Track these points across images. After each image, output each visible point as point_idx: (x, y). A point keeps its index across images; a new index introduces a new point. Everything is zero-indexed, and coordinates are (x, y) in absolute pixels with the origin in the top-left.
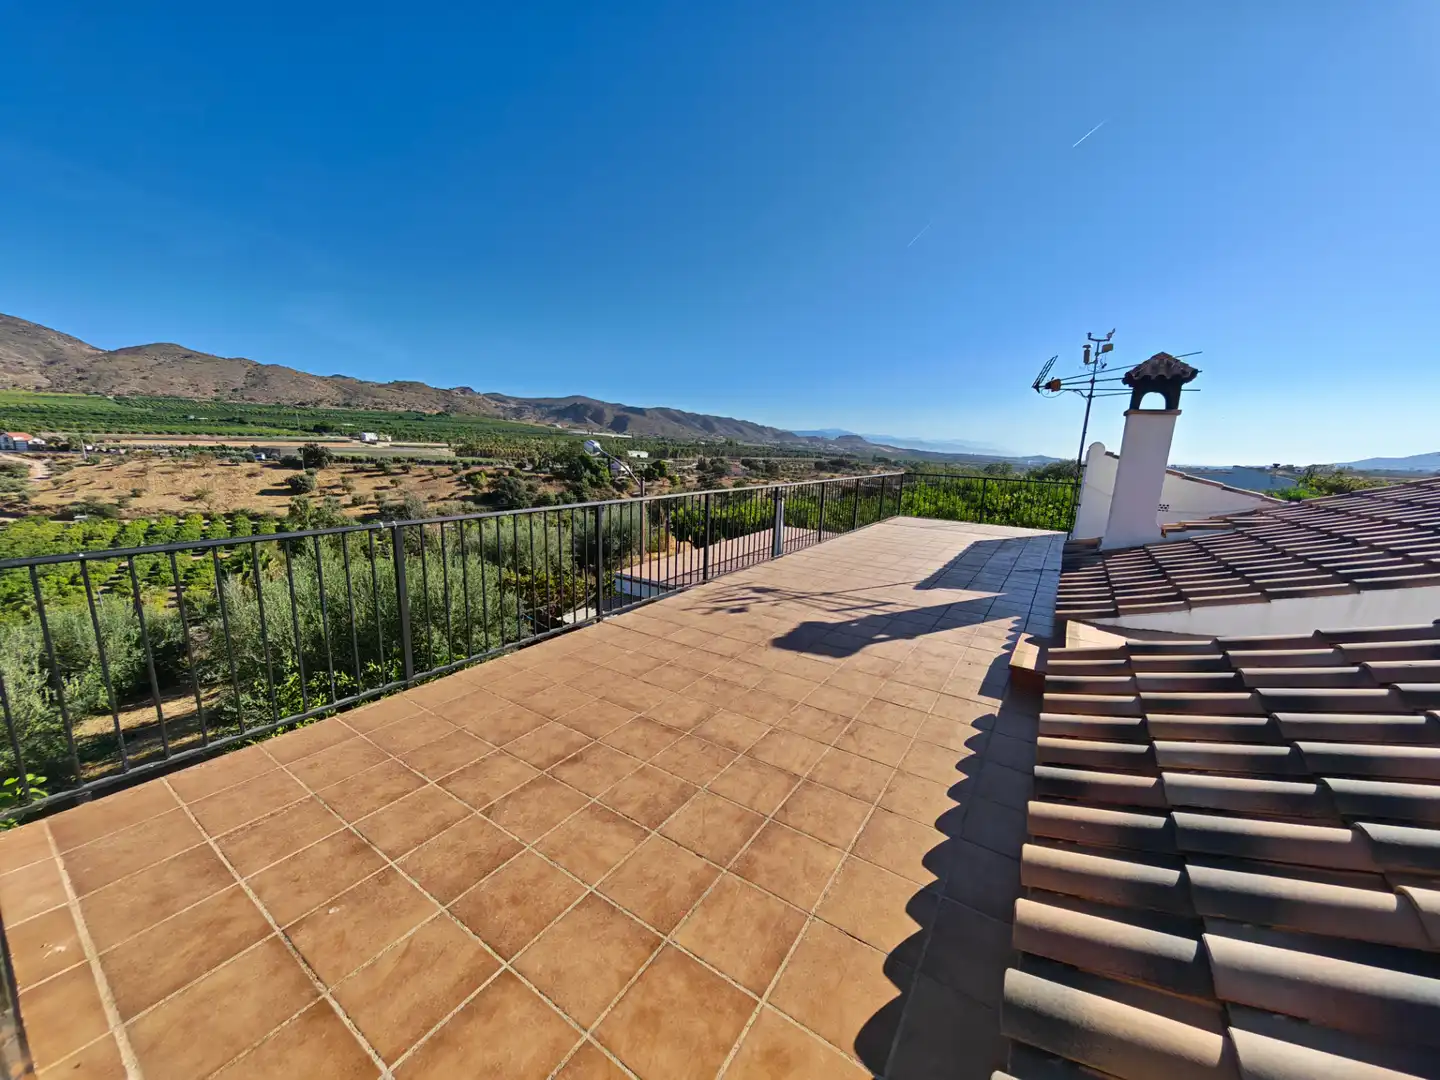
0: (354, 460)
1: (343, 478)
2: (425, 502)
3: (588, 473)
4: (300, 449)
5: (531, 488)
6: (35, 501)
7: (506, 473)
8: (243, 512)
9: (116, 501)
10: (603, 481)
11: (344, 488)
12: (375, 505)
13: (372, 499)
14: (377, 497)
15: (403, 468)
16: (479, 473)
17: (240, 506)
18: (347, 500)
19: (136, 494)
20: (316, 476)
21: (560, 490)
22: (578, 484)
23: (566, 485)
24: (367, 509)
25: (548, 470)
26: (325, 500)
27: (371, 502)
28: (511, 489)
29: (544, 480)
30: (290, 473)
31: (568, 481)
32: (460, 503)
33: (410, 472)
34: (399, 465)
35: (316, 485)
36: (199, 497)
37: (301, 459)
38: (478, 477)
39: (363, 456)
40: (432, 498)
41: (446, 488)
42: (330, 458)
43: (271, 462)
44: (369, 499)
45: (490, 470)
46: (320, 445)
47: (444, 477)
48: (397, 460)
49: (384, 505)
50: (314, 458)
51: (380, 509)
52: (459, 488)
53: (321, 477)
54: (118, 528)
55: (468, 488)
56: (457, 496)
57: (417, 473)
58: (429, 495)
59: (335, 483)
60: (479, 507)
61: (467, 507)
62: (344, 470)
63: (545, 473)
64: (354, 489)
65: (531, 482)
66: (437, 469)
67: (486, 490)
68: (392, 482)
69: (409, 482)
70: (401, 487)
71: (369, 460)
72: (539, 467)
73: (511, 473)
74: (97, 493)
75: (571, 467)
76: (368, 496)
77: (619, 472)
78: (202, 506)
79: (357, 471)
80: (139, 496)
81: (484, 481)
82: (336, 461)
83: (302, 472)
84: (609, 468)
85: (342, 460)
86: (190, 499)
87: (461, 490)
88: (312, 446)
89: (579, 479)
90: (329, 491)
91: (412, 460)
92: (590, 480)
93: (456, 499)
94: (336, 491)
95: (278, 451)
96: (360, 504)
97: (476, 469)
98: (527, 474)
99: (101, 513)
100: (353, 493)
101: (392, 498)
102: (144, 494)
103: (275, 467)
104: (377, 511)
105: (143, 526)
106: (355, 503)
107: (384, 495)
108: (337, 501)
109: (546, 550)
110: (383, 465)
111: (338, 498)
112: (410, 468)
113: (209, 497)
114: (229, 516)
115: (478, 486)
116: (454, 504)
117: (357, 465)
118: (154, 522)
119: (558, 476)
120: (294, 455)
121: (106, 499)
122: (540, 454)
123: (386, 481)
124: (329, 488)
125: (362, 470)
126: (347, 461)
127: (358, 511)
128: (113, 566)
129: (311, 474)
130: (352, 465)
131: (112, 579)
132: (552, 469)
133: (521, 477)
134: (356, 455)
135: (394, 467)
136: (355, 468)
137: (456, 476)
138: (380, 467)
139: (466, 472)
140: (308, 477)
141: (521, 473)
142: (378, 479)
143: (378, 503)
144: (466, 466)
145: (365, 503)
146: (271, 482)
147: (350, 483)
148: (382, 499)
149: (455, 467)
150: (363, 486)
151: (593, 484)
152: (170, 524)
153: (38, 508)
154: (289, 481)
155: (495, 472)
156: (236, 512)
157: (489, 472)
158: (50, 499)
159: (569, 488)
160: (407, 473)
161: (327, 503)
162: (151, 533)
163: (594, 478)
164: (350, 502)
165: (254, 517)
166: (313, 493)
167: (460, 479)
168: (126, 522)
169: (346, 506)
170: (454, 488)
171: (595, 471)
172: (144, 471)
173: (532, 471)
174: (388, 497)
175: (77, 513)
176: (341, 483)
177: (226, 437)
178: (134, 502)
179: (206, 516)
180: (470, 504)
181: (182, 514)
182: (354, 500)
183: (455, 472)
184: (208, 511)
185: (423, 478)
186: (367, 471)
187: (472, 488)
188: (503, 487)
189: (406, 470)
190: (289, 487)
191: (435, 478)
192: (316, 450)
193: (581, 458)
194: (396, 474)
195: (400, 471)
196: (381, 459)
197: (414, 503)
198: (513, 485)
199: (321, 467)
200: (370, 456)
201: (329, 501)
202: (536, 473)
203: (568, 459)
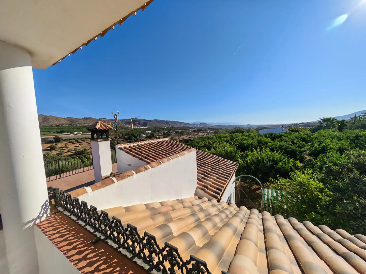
0: (70, 139)
1: (65, 145)
2: (88, 149)
3: (134, 138)
4: (53, 138)
10: (138, 140)
12: (74, 151)
13: (74, 150)
14: (75, 149)
15: (83, 141)
18: (66, 150)
20: (58, 145)
23: (128, 141)
24: (72, 153)
25: (123, 138)
26: (59, 151)
29: (122, 141)
30: (50, 145)
31: (128, 140)
33: (85, 142)
34: (82, 140)
35: (58, 147)
37: (54, 140)
39: (72, 138)
42: (62, 139)
43: (45, 142)
44: (73, 150)
46: (59, 136)
48: (82, 139)
49: (77, 151)
50: (58, 140)
51: (75, 152)
53: (60, 145)
57: (87, 142)
58: (90, 147)
59: (63, 146)
62: (66, 143)
63: (122, 139)
64: (68, 147)
68: (80, 145)
69: (84, 144)
70: (82, 146)
71: (74, 139)
72: (121, 137)
73: (113, 139)
75: (129, 137)
76: (73, 149)
77: (142, 137)
79: (70, 142)
82: (64, 140)
83: (54, 144)
84: (139, 136)
85: (66, 140)
88: (57, 137)
89: (131, 140)
91: (86, 138)
92: (134, 140)
94: (63, 148)
95: (47, 139)
96: (70, 151)
100: (68, 148)
101: (79, 149)
103: (46, 143)
104: (75, 153)
106: (68, 151)
107: (77, 148)
108: (63, 151)
110: (77, 140)
111: (63, 150)
112: (85, 140)
117: (70, 141)
119: (126, 139)
120: (52, 139)
122: (121, 134)
123: (78, 145)
124: (61, 148)
125: (71, 142)
126: (67, 140)
127: (69, 153)
129: (56, 144)
130: (68, 141)
132: (124, 138)
134: (70, 138)
135: (80, 141)
136: (69, 142)
138: (76, 141)
140: (55, 145)
142: (76, 144)
143: (75, 151)
145: (71, 151)
146: (45, 147)
147: (68, 146)
148: (76, 150)
150: (71, 147)
154: (50, 147)
160: (84, 142)
161: (60, 152)
163: (135, 139)
166: (56, 149)
169: (66, 152)
171: (136, 137)
176: (65, 146)
185: (88, 143)
186: (73, 142)
189: (84, 141)
190: (50, 148)
192: (58, 138)
193: (132, 134)
194: (81, 142)
195: (82, 141)
196: (77, 139)
197: (85, 150)
198: (113, 143)
199: (60, 142)
200: (74, 138)
201: (61, 151)
202: (120, 139)
203: (128, 135)
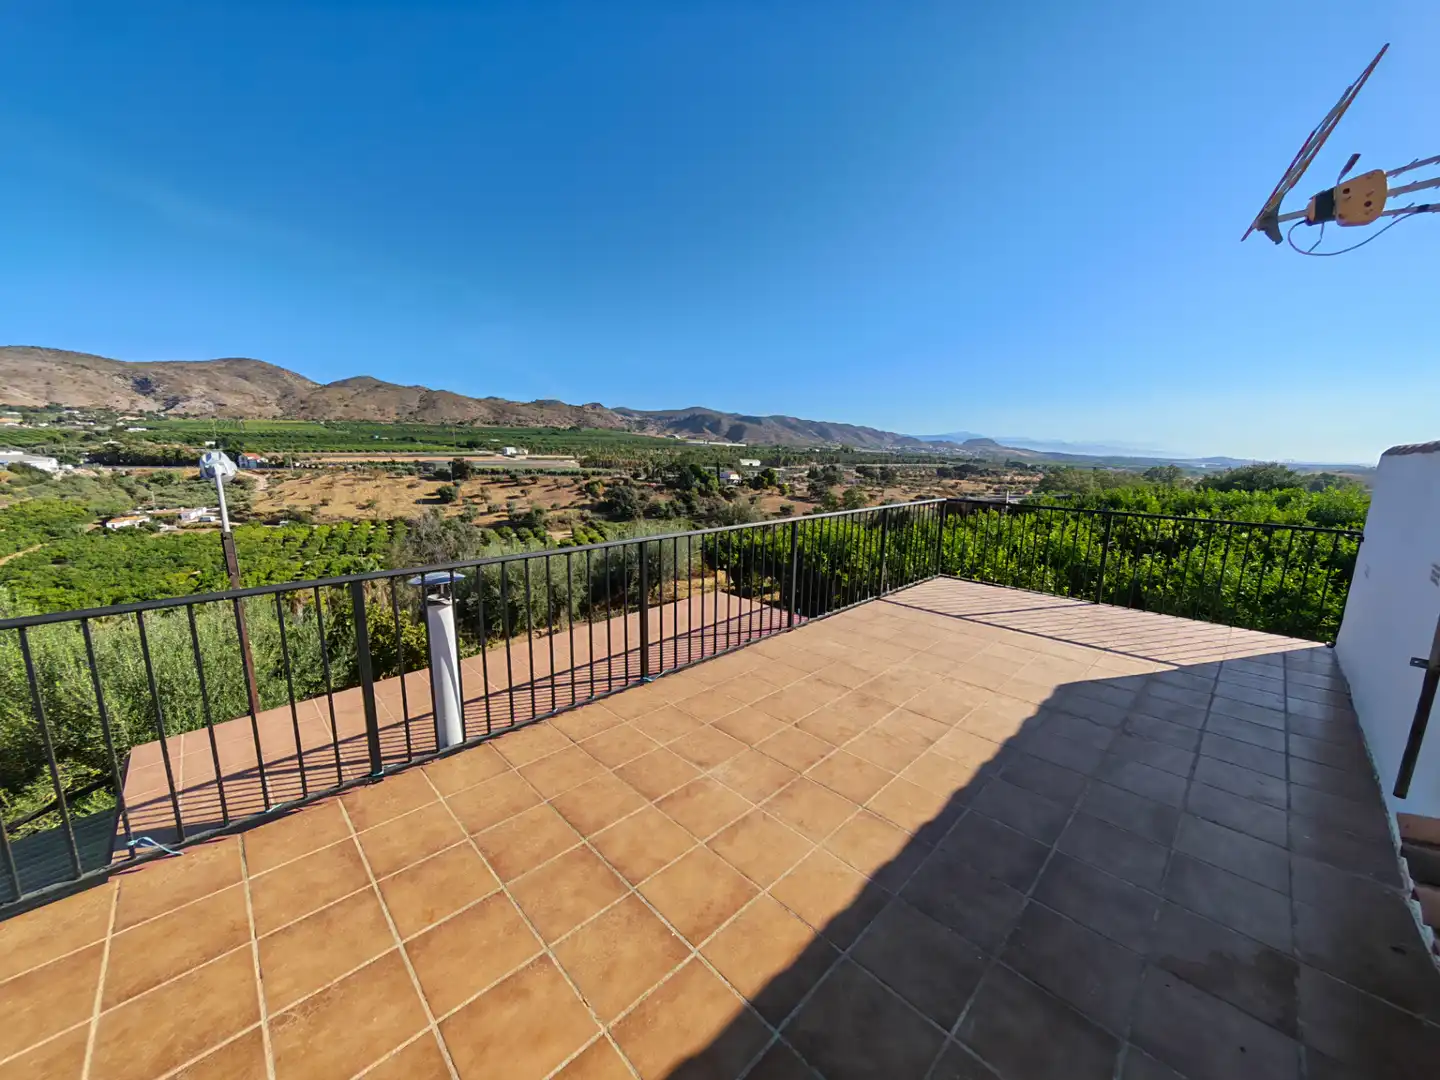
0: (494, 472)
1: (481, 489)
2: (548, 511)
3: (698, 481)
4: (449, 463)
5: (643, 497)
6: (255, 509)
7: (622, 483)
8: (401, 519)
9: (310, 509)
10: (711, 489)
11: (483, 497)
12: (506, 513)
13: (505, 508)
14: (508, 505)
15: (532, 479)
16: (597, 483)
17: (399, 513)
18: (484, 508)
19: (324, 503)
20: (461, 487)
21: (671, 498)
22: (687, 493)
23: (676, 493)
24: (499, 516)
25: (659, 479)
26: (465, 509)
27: (502, 511)
28: (625, 498)
29: (656, 489)
30: (439, 484)
31: (678, 490)
32: (577, 512)
33: (539, 483)
34: (529, 476)
35: (460, 495)
36: (370, 505)
37: (450, 471)
38: (596, 486)
39: (500, 468)
40: (554, 507)
41: (567, 497)
42: (473, 470)
43: (427, 474)
44: (502, 508)
45: (607, 480)
46: (466, 459)
47: (564, 487)
48: (528, 472)
49: (514, 512)
50: (461, 471)
51: (510, 517)
52: (578, 497)
53: (466, 488)
54: (308, 531)
55: (586, 497)
56: (576, 505)
57: (543, 484)
58: (552, 503)
59: (476, 493)
60: (596, 515)
61: (584, 515)
62: (484, 481)
63: (657, 482)
64: (489, 498)
65: (643, 491)
66: (560, 479)
67: (602, 498)
68: (522, 491)
69: (536, 492)
70: (529, 497)
71: (507, 472)
72: (652, 476)
73: (626, 481)
74: (297, 502)
76: (500, 505)
77: (729, 481)
78: (371, 513)
79: (494, 482)
80: (327, 505)
81: (601, 490)
82: (478, 473)
83: (450, 484)
84: (718, 477)
85: (483, 472)
86: (364, 508)
87: (580, 499)
88: (458, 460)
89: (689, 488)
90: (469, 500)
91: (541, 471)
92: (699, 489)
93: (575, 507)
94: (476, 500)
95: (433, 464)
96: (495, 512)
97: (595, 479)
98: (640, 484)
99: (297, 518)
100: (489, 501)
101: (522, 507)
102: (330, 503)
103: (429, 479)
104: (507, 519)
105: (325, 531)
106: (490, 511)
107: (514, 504)
108: (476, 509)
110: (515, 476)
111: (475, 507)
112: (537, 478)
113: (377, 505)
114: (390, 522)
115: (595, 495)
116: (573, 513)
117: (495, 476)
118: (335, 527)
119: (670, 485)
120: (446, 468)
121: (303, 507)
122: (654, 464)
123: (516, 491)
124: (470, 497)
125: (498, 481)
126: (487, 473)
127: (492, 519)
128: (299, 565)
129: (457, 485)
130: (489, 477)
131: (297, 575)
132: (664, 479)
133: (635, 486)
134: (494, 467)
135: (525, 479)
136: (493, 479)
137: (577, 486)
138: (512, 478)
139: (586, 482)
141: (635, 482)
142: (510, 489)
143: (508, 511)
144: (586, 476)
145: (498, 511)
146: (425, 492)
147: (487, 493)
148: (512, 507)
149: (577, 477)
150: (498, 496)
151: (702, 493)
152: (346, 529)
153: (256, 515)
154: (439, 492)
155: (611, 482)
156: (396, 519)
157: (606, 482)
158: (264, 508)
159: (679, 497)
160: (535, 483)
161: (467, 511)
162: (331, 536)
163: (704, 488)
164: (486, 510)
165: (409, 523)
166: (457, 502)
167: (580, 489)
168: (315, 527)
169: (482, 514)
170: (573, 497)
171: (705, 480)
172: (331, 485)
173: (646, 480)
174: (518, 505)
175: (282, 518)
176: (480, 493)
178: (323, 510)
179: (374, 522)
180: (587, 513)
181: (356, 520)
182: (489, 508)
183: (576, 482)
184: (374, 518)
185: (547, 488)
186: (502, 482)
187: (590, 497)
188: (617, 496)
189: (534, 480)
190: (439, 497)
191: (558, 488)
192: (463, 464)
193: (692, 467)
194: (526, 484)
195: (530, 481)
196: (516, 470)
197: (539, 512)
198: (627, 494)
199: (466, 479)
200: (506, 468)
201: (469, 509)
202: (649, 482)
203: (679, 468)
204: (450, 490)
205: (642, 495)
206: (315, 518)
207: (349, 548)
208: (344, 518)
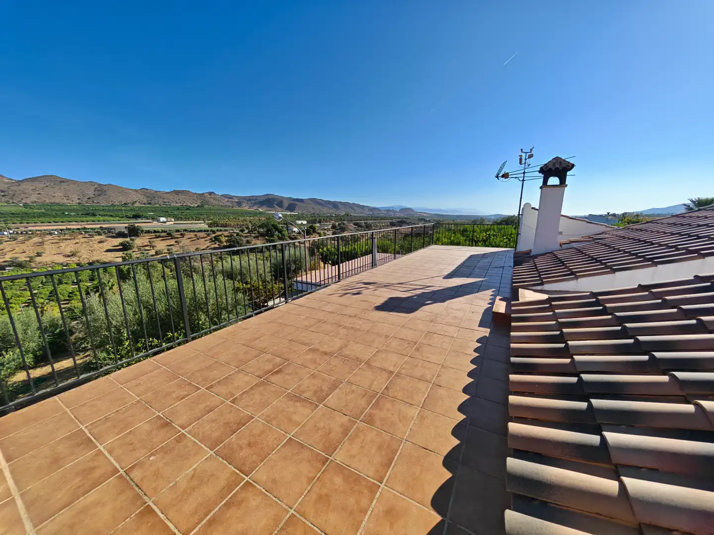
0: (155, 232)
1: (150, 241)
2: (194, 251)
3: (277, 233)
4: (126, 227)
7: (235, 235)
8: (98, 261)
9: (28, 259)
10: (285, 236)
11: (151, 246)
12: (167, 254)
13: (166, 251)
14: (168, 250)
15: (181, 234)
16: (221, 235)
17: (95, 258)
18: (153, 252)
19: (39, 255)
20: (136, 241)
22: (272, 239)
23: (266, 239)
24: (164, 256)
25: (256, 232)
26: (141, 253)
27: (165, 253)
29: (255, 237)
30: (120, 240)
31: (267, 237)
33: (185, 237)
34: (179, 233)
35: (136, 246)
36: (73, 255)
37: (126, 232)
38: (221, 237)
39: (160, 229)
40: (197, 249)
41: (204, 244)
42: (142, 231)
43: (111, 235)
45: (226, 233)
46: (136, 225)
47: (202, 238)
48: (178, 231)
49: (173, 254)
50: (134, 232)
52: (211, 243)
53: (138, 241)
55: (215, 244)
56: (210, 247)
57: (189, 237)
58: (195, 248)
59: (146, 244)
62: (150, 237)
63: (255, 234)
64: (156, 246)
65: (248, 239)
66: (199, 234)
68: (176, 242)
69: (185, 241)
70: (181, 244)
71: (163, 231)
72: (252, 231)
73: (238, 234)
74: (17, 255)
75: (268, 230)
76: (163, 250)
77: (293, 232)
78: (75, 259)
79: (157, 237)
80: (40, 256)
81: (224, 239)
82: (146, 233)
83: (128, 239)
84: (287, 230)
85: (148, 232)
86: (69, 256)
87: (212, 244)
88: (132, 226)
89: (272, 236)
90: (142, 248)
91: (185, 230)
92: (278, 236)
93: (209, 249)
94: (147, 248)
95: (114, 229)
96: (160, 254)
97: (219, 233)
98: (246, 235)
99: (20, 265)
100: (155, 249)
101: (177, 250)
102: (44, 255)
103: (112, 237)
106: (157, 254)
107: (172, 249)
108: (148, 253)
109: (257, 272)
110: (170, 233)
111: (148, 252)
113: (78, 254)
114: (90, 264)
115: (221, 242)
117: (157, 234)
118: (50, 269)
119: (262, 235)
120: (123, 230)
121: (22, 258)
122: (252, 224)
123: (173, 242)
124: (142, 246)
125: (159, 237)
126: (151, 232)
129: (133, 240)
130: (153, 234)
131: (29, 300)
132: (258, 232)
133: (243, 236)
134: (156, 229)
135: (176, 235)
136: (155, 236)
137: (209, 237)
138: (169, 235)
139: (214, 235)
140: (131, 242)
141: (242, 234)
142: (168, 241)
143: (169, 253)
144: (214, 232)
145: (162, 254)
146: (111, 245)
147: (153, 244)
148: (171, 251)
149: (208, 233)
150: (161, 245)
151: (280, 238)
152: (59, 269)
154: (121, 244)
155: (229, 234)
156: (94, 261)
157: (226, 235)
159: (268, 241)
160: (183, 237)
161: (142, 255)
163: (280, 236)
165: (104, 263)
166: (134, 250)
167: (211, 239)
169: (152, 256)
170: (208, 243)
171: (280, 231)
172: (42, 243)
173: (248, 233)
174: (174, 250)
175: (7, 266)
176: (149, 244)
177: (85, 223)
178: (38, 259)
179: (78, 264)
181: (65, 264)
182: (156, 252)
183: (208, 235)
184: (78, 262)
185: (192, 239)
186: (162, 237)
187: (218, 243)
188: (233, 242)
189: (183, 235)
190: (121, 247)
191: (198, 239)
192: (135, 227)
193: (273, 225)
194: (177, 238)
195: (179, 236)
196: (169, 230)
199: (138, 236)
200: (163, 229)
201: (143, 253)
202: (250, 234)
203: (266, 226)
204: (129, 243)
205: (247, 240)
206: (33, 265)
207: (64, 281)
208: (56, 263)
